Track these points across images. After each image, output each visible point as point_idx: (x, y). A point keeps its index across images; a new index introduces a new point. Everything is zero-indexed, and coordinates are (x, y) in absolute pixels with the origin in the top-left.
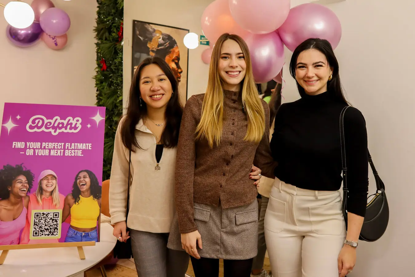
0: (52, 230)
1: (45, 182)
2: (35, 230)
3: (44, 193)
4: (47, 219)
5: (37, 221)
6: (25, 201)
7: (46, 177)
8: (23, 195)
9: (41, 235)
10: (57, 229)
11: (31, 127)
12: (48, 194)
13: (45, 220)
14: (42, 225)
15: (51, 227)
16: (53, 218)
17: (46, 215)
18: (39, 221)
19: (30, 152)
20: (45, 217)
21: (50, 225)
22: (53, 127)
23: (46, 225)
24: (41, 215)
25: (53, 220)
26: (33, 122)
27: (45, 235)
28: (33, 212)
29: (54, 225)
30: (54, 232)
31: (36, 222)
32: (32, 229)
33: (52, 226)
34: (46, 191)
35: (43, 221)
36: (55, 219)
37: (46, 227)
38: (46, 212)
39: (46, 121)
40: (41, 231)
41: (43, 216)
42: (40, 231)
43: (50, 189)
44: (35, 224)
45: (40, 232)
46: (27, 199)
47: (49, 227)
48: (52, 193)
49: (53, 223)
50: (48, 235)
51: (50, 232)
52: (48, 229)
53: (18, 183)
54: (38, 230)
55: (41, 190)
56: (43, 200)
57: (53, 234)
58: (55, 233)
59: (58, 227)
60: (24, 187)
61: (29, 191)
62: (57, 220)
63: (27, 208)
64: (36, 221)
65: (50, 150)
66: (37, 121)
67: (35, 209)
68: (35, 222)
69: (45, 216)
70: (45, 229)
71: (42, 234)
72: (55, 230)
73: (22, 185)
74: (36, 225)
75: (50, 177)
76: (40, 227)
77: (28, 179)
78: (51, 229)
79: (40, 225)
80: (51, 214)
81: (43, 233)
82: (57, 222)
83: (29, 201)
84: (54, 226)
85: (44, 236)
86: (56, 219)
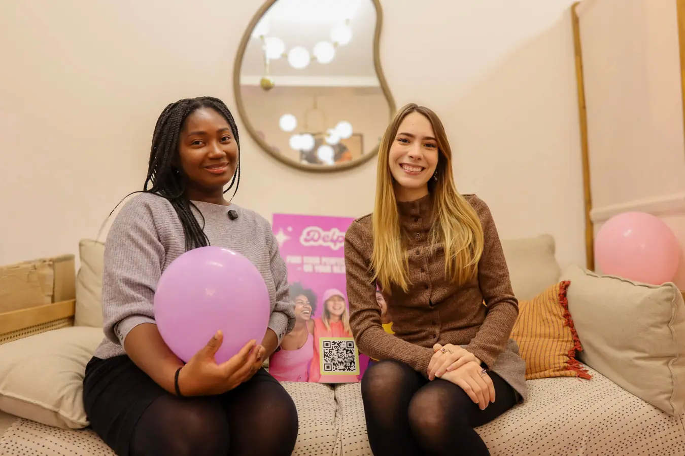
0: (348, 364)
1: (331, 304)
2: (326, 363)
3: (331, 316)
4: (339, 349)
5: (328, 351)
6: (309, 326)
7: (332, 298)
8: (306, 318)
9: (334, 369)
10: (354, 363)
11: (306, 240)
12: (337, 318)
13: (338, 351)
14: (334, 357)
15: (346, 360)
16: (346, 349)
17: (338, 344)
18: (330, 352)
19: (308, 269)
20: (337, 347)
21: (345, 358)
22: (332, 241)
23: (339, 357)
24: (331, 344)
25: (347, 351)
26: (308, 234)
27: (340, 370)
28: (321, 340)
29: (350, 357)
30: (351, 366)
31: (327, 353)
32: (322, 361)
33: (347, 358)
34: (334, 315)
35: (334, 352)
36: (349, 349)
37: (340, 360)
38: (337, 340)
39: (323, 233)
40: (334, 364)
41: (333, 346)
42: (332, 364)
43: (339, 313)
44: (325, 355)
45: (332, 366)
46: (312, 323)
47: (344, 359)
48: (341, 317)
49: (348, 355)
50: (344, 370)
51: (346, 366)
52: (341, 363)
53: (299, 304)
54: (330, 363)
55: (328, 314)
56: (331, 325)
57: (349, 369)
58: (352, 368)
59: (354, 361)
60: (307, 309)
61: (312, 313)
62: (353, 352)
63: (313, 334)
64: (326, 351)
65: (332, 266)
66: (312, 234)
67: (323, 336)
68: (324, 353)
69: (336, 345)
70: (339, 362)
71: (336, 369)
72: (351, 364)
73: (304, 307)
74: (327, 356)
75: (336, 298)
76: (332, 359)
77: (309, 300)
78: (345, 361)
79: (332, 357)
80: (343, 343)
81: (337, 367)
82: (352, 353)
83: (314, 326)
84: (349, 359)
85: (338, 371)
86: (351, 349)
